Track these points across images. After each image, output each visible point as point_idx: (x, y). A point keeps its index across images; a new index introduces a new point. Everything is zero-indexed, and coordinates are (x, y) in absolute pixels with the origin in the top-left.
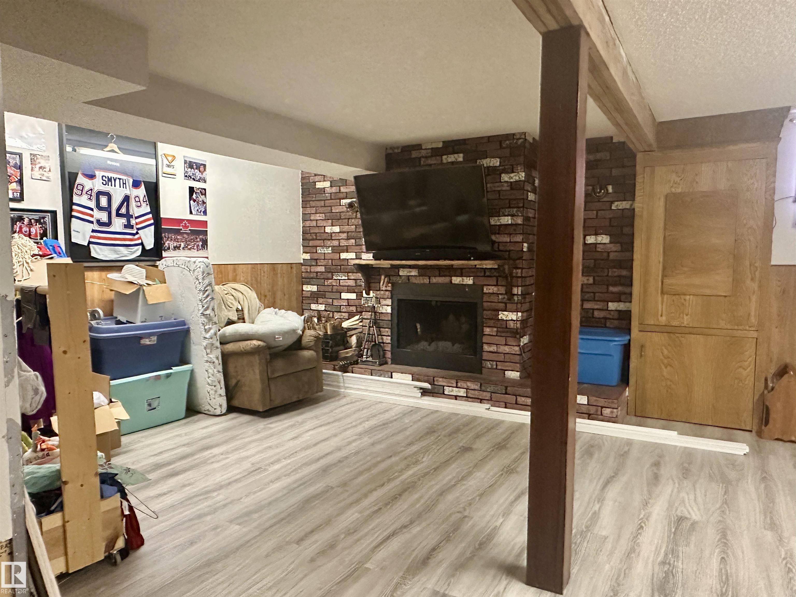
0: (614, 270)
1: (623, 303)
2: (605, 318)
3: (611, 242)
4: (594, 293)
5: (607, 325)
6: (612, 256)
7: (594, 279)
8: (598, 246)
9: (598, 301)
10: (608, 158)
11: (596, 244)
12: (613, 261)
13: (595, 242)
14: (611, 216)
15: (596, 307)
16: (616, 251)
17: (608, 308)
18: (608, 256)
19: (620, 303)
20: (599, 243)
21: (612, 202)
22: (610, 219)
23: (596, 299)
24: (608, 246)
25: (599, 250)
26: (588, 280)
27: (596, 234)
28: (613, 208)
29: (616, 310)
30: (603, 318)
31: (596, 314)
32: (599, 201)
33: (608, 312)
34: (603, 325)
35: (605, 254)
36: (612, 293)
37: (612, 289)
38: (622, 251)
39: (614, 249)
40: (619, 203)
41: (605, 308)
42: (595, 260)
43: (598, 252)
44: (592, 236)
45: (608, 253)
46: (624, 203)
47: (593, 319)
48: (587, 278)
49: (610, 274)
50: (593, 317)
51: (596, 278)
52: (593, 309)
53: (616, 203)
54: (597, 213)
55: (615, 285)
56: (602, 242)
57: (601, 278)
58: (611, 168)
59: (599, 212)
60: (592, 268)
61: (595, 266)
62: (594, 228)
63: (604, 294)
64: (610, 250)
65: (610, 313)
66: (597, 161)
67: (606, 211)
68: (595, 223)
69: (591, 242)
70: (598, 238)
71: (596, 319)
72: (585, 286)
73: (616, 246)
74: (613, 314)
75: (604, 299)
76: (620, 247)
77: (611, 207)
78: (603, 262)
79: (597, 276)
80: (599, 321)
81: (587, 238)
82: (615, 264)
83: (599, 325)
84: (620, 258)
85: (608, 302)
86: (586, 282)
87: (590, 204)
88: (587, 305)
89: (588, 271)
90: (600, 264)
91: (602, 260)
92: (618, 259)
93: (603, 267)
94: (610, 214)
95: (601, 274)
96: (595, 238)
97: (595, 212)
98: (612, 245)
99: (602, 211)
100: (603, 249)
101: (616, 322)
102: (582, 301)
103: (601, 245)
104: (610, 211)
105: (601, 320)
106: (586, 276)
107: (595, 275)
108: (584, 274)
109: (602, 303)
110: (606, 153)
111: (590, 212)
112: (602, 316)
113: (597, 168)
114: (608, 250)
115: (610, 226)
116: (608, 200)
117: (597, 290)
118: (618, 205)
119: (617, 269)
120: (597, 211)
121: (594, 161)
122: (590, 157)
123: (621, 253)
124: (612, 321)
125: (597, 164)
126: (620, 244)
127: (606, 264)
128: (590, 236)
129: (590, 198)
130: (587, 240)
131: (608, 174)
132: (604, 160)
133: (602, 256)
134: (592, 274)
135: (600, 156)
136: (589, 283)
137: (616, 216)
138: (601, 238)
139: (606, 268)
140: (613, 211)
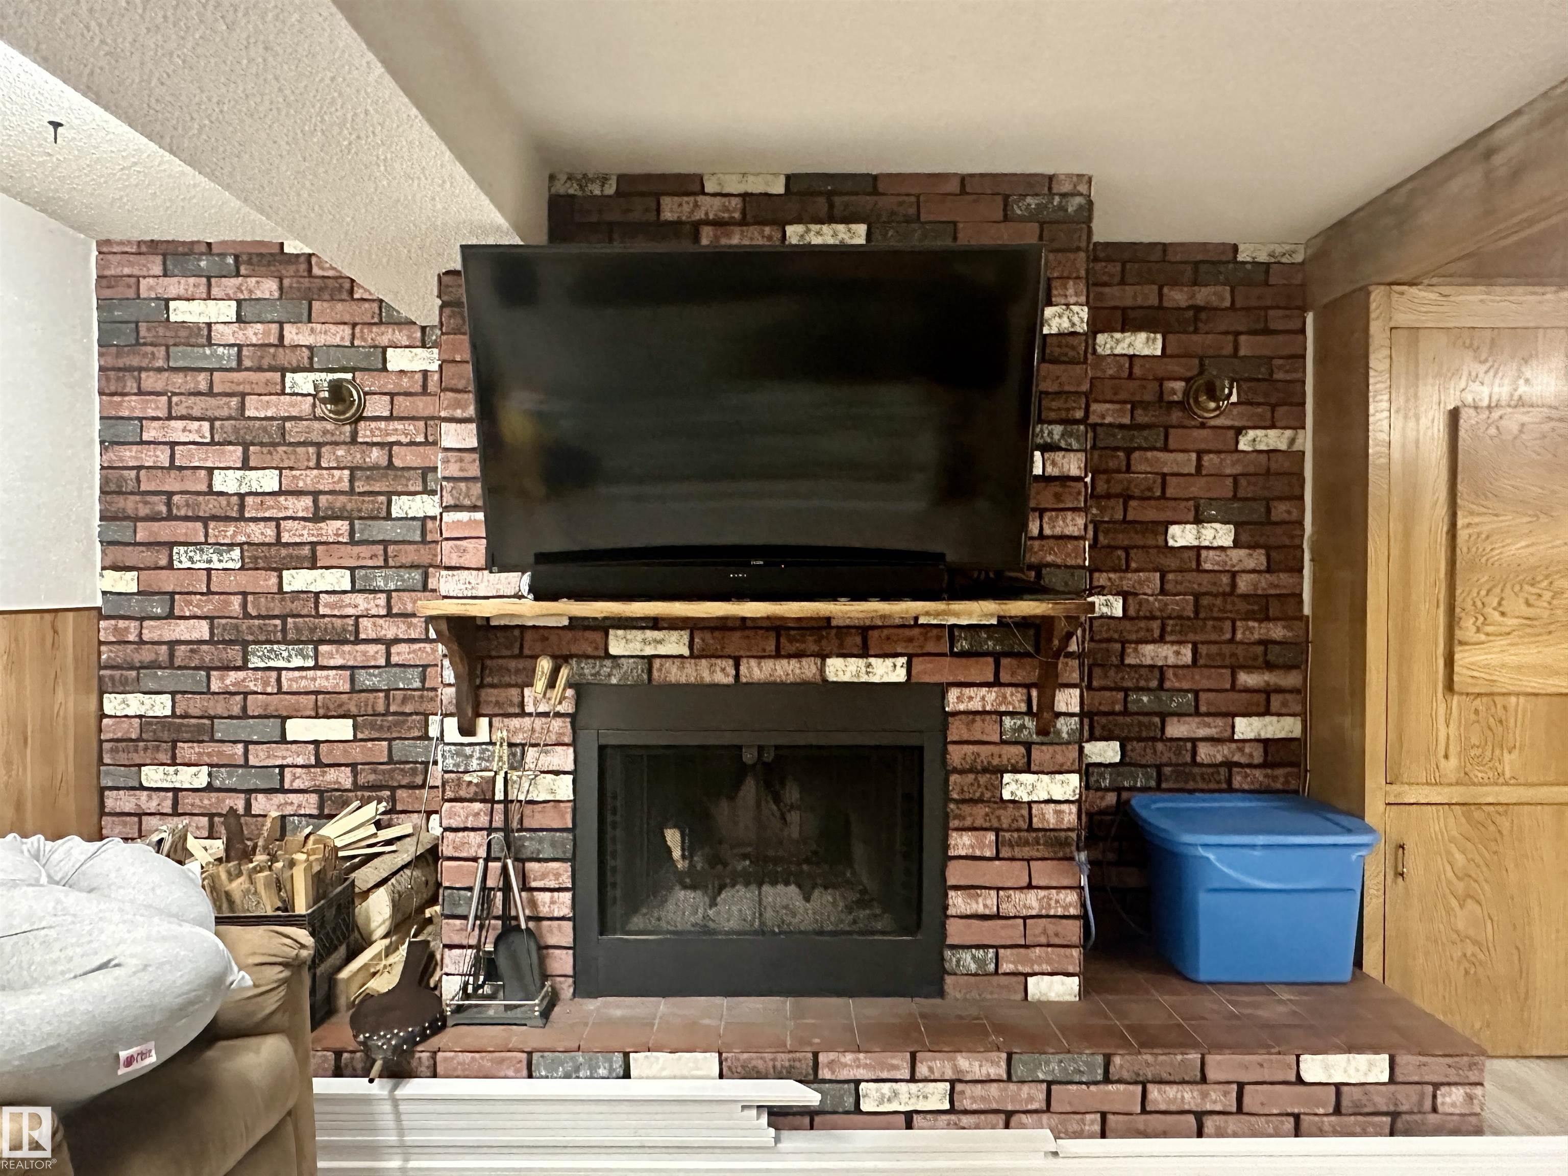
0: (1251, 624)
1: (1275, 719)
2: (1229, 765)
3: (1237, 544)
4: (1197, 693)
5: (1236, 785)
6: (1244, 584)
7: (1195, 652)
8: (1204, 553)
9: (1208, 714)
10: (1227, 303)
11: (1199, 549)
12: (1245, 597)
13: (1196, 543)
14: (1238, 469)
15: (1202, 732)
16: (1254, 571)
17: (1233, 733)
18: (1234, 585)
19: (1268, 719)
20: (1208, 548)
21: (1239, 431)
22: (1235, 478)
23: (1203, 709)
24: (1232, 554)
25: (1207, 566)
26: (1177, 653)
27: (1198, 520)
28: (1242, 446)
29: (1256, 740)
30: (1222, 764)
31: (1205, 753)
32: (1203, 426)
33: (1234, 746)
34: (1226, 787)
35: (1225, 579)
36: (1247, 690)
37: (1246, 679)
38: (1269, 570)
39: (1251, 564)
40: (1260, 433)
41: (1227, 734)
42: (1197, 595)
43: (1206, 571)
44: (1188, 526)
45: (1234, 575)
46: (1272, 433)
47: (1196, 770)
48: (1175, 648)
49: (1239, 636)
50: (1194, 763)
51: (1203, 649)
52: (1194, 741)
53: (1251, 433)
54: (1199, 459)
55: (1249, 668)
56: (1215, 544)
57: (1214, 649)
58: (1237, 334)
59: (1206, 458)
60: (1189, 618)
61: (1197, 613)
62: (1191, 503)
63: (1224, 695)
64: (1236, 569)
65: (1241, 750)
66: (1198, 309)
67: (1223, 456)
68: (1197, 488)
69: (1181, 543)
70: (1203, 531)
71: (1204, 769)
72: (1170, 673)
73: (1251, 555)
74: (1247, 750)
75: (1224, 710)
76: (1263, 559)
77: (1237, 443)
78: (1219, 601)
79: (1203, 643)
80: (1213, 774)
81: (1174, 530)
82: (1250, 607)
83: (1213, 786)
84: (1264, 589)
85: (1234, 715)
86: (1172, 660)
87: (1180, 431)
88: (1176, 729)
89: (1178, 628)
90: (1211, 608)
91: (1216, 596)
92: (1260, 592)
93: (1221, 615)
94: (1234, 464)
95: (1214, 637)
96: (1195, 532)
97: (1194, 456)
98: (1243, 552)
99: (1211, 456)
100: (1218, 564)
101: (1258, 773)
102: (1164, 716)
103: (1211, 553)
104: (1235, 456)
105: (1219, 773)
106: (1173, 643)
107: (1198, 638)
108: (1168, 638)
109: (1219, 722)
110: (1219, 288)
111: (1180, 457)
112: (1219, 758)
113: (1196, 331)
114: (1234, 566)
115: (1235, 497)
116: (1228, 423)
117: (1205, 684)
118: (1254, 440)
119: (1255, 620)
120: (1200, 454)
121: (1189, 308)
122: (1177, 297)
123: (1267, 576)
124: (1248, 771)
125: (1196, 319)
126: (1263, 551)
127: (1229, 607)
128: (1182, 526)
129: (1180, 414)
130: (1173, 537)
131: (1228, 350)
132: (1216, 309)
133: (1215, 584)
134: (1191, 637)
135: (1204, 295)
136: (1180, 663)
137: (1252, 469)
138: (1213, 531)
139: (1227, 618)
140: (1242, 455)
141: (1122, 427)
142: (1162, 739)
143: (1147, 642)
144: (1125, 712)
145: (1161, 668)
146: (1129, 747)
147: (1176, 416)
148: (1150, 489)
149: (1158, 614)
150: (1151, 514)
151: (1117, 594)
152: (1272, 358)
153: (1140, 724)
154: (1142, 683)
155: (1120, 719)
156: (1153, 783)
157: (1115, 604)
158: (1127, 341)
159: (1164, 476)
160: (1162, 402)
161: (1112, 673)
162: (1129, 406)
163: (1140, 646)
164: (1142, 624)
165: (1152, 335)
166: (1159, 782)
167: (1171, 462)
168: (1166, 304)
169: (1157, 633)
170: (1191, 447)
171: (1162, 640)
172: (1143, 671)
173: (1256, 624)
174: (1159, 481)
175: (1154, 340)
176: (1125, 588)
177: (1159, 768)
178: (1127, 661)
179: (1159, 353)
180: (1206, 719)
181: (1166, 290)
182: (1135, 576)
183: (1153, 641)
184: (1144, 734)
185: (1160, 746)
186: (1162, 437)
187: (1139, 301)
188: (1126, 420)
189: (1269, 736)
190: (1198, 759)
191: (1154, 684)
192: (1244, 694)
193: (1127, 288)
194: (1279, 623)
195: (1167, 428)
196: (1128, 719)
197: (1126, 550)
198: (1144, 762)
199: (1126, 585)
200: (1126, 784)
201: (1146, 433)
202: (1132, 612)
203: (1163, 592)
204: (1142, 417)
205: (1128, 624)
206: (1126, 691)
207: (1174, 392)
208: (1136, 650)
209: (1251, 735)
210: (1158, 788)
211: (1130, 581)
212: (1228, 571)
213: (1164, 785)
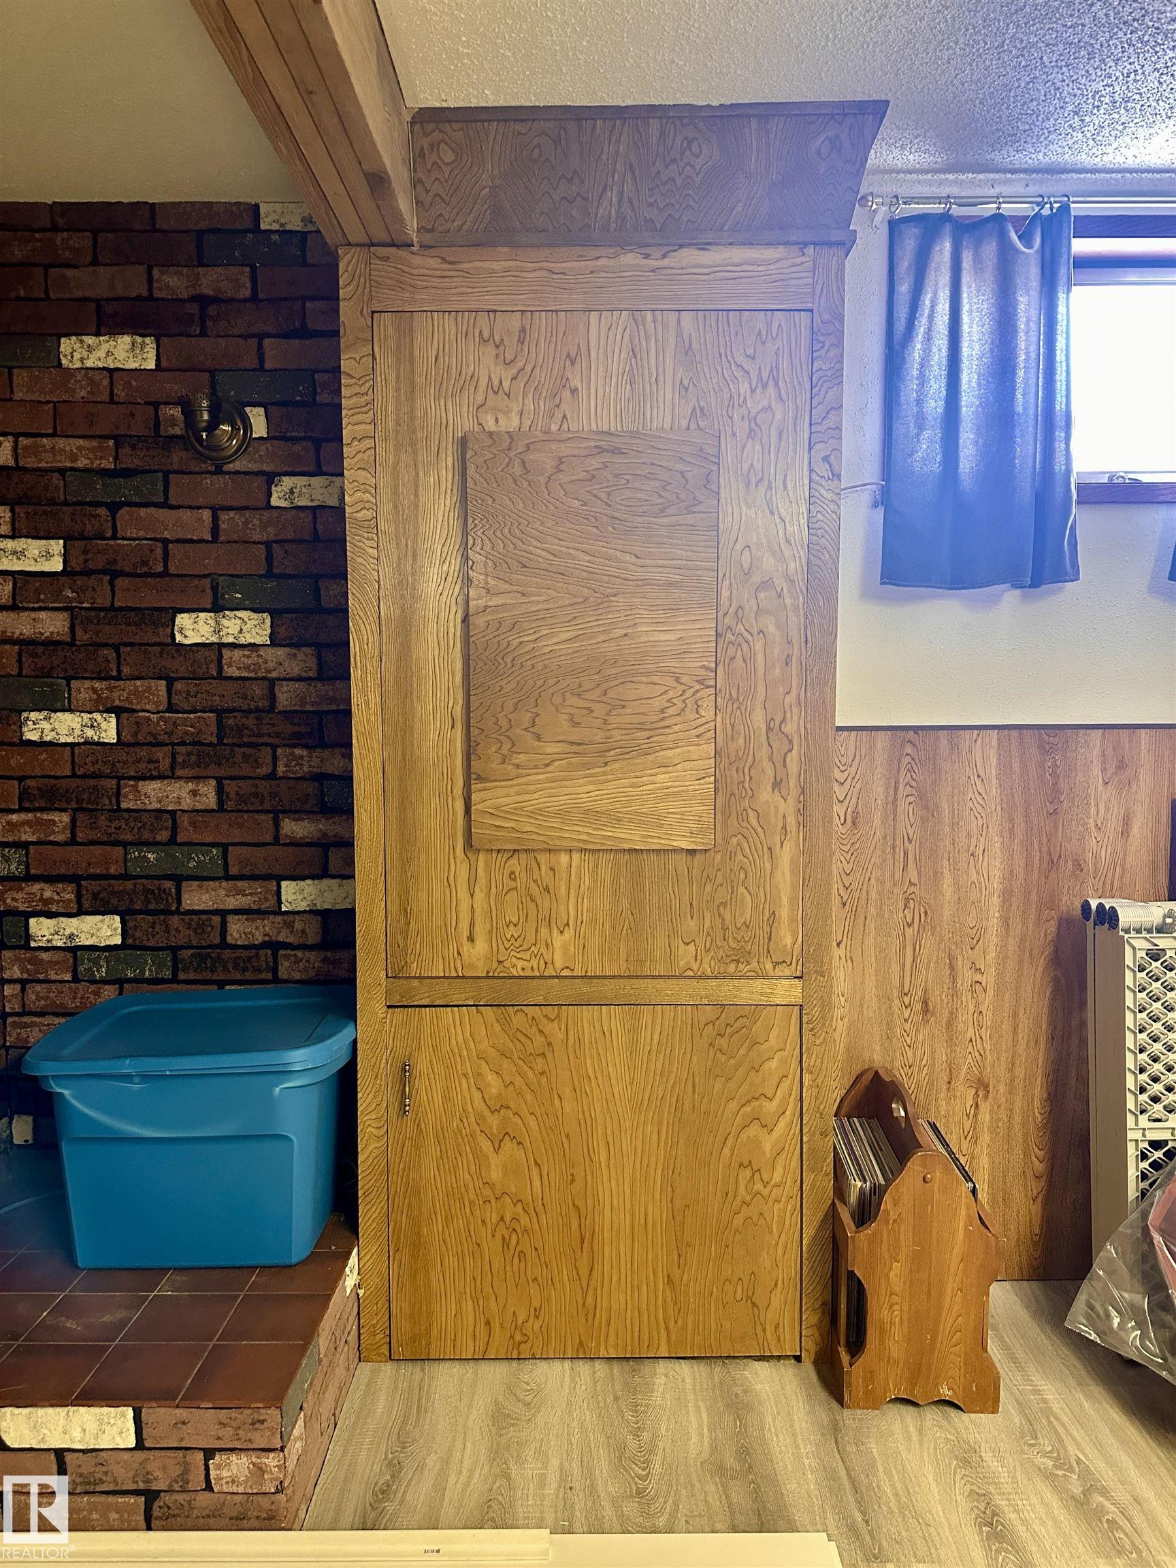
0: (298, 752)
1: (334, 883)
2: (274, 946)
3: (275, 641)
4: (224, 847)
5: (283, 974)
6: (286, 697)
7: (220, 791)
8: (226, 653)
9: (241, 877)
10: (246, 293)
11: (221, 646)
12: (288, 715)
13: (214, 639)
14: (270, 533)
15: (232, 903)
16: (298, 679)
17: (280, 902)
18: (272, 697)
19: (326, 882)
20: (233, 646)
21: (270, 479)
22: (268, 544)
23: (234, 870)
24: (269, 654)
25: (232, 671)
26: (194, 793)
27: (217, 607)
28: (275, 501)
29: (311, 911)
30: (264, 945)
31: (238, 930)
32: (219, 471)
33: (279, 919)
34: (269, 976)
35: (258, 690)
36: (295, 843)
37: (293, 828)
38: (320, 678)
39: (295, 669)
40: (300, 481)
41: (271, 903)
42: (220, 712)
43: (231, 678)
44: (203, 615)
45: (272, 683)
46: (317, 481)
47: (227, 954)
48: (191, 786)
49: (281, 769)
50: (224, 944)
51: (231, 787)
52: (223, 914)
53: (288, 482)
54: (215, 519)
55: (297, 813)
56: (242, 641)
57: (246, 787)
58: (261, 337)
59: (223, 516)
60: (210, 745)
61: (220, 736)
62: (207, 582)
63: (262, 850)
64: (274, 675)
65: (290, 925)
66: (203, 300)
67: (248, 514)
68: (211, 561)
69: (193, 638)
70: (225, 622)
71: (238, 953)
72: (184, 821)
73: (295, 655)
74: (298, 925)
75: (264, 870)
76: (312, 663)
77: (270, 495)
78: (251, 722)
79: (231, 778)
80: (249, 959)
81: (183, 620)
82: (297, 729)
83: (249, 976)
84: (313, 704)
85: (280, 879)
86: (187, 803)
87: (185, 479)
88: (197, 898)
89: (193, 758)
90: (240, 729)
91: (248, 712)
92: (309, 708)
93: (253, 739)
94: (264, 526)
95: (246, 770)
96: (212, 622)
97: (206, 515)
98: (281, 652)
99: (232, 514)
100: (247, 668)
101: (311, 955)
102: (179, 879)
103: (237, 654)
104: (266, 514)
105: (257, 956)
106: (188, 779)
107: (221, 773)
108: (179, 773)
109: (257, 887)
110: (234, 270)
111: (186, 515)
112: (259, 938)
113: (203, 334)
114: (270, 671)
115: (270, 574)
116: (253, 467)
117: (236, 835)
118: (292, 492)
119: (305, 746)
120: (215, 511)
121: (193, 299)
122: (173, 283)
123: (319, 685)
124: (299, 954)
125: (203, 318)
126: (309, 650)
127: (264, 730)
128: (194, 615)
129: (184, 454)
130: (181, 632)
131: (250, 361)
132: (233, 300)
133: (245, 697)
134: (213, 770)
135: (211, 280)
136: (199, 807)
137: (290, 535)
138: (238, 622)
139: (266, 744)
140: (275, 513)
141: (104, 473)
142: (177, 912)
143: (152, 778)
144: (125, 876)
145: (173, 813)
146: (131, 924)
147: (177, 457)
148: (145, 563)
149: (163, 738)
150: (148, 597)
151: (108, 711)
152: (315, 372)
153: (146, 891)
154: (147, 835)
155: (117, 885)
156: (167, 974)
157: (104, 725)
158: (105, 347)
159: (165, 542)
160: (158, 438)
161: (103, 820)
162: (111, 442)
163: (141, 783)
164: (143, 753)
165: (139, 339)
166: (175, 971)
167: (170, 523)
168: (157, 294)
169: (165, 765)
170: (201, 501)
171: (170, 776)
172: (145, 817)
173: (305, 753)
174: (159, 551)
175: (143, 344)
176: (117, 703)
177: (174, 950)
178: (124, 805)
179: (151, 365)
180: (239, 883)
181: (156, 272)
182: (130, 685)
183: (161, 777)
184: (151, 907)
185: (175, 921)
186: (160, 486)
187: (120, 291)
188: (108, 464)
189: (327, 906)
190: (229, 940)
191: (164, 836)
192: (290, 849)
193: (101, 269)
194: (337, 751)
195: (166, 474)
196: (129, 885)
197: (116, 647)
198: (152, 943)
199: (118, 699)
200: (130, 975)
201: (136, 481)
202: (127, 738)
203: (171, 708)
204: (130, 460)
205: (121, 754)
206: (124, 844)
207: (173, 421)
208: (135, 787)
209: (303, 906)
210: (174, 980)
211: (121, 693)
212: (264, 678)
213: (182, 976)
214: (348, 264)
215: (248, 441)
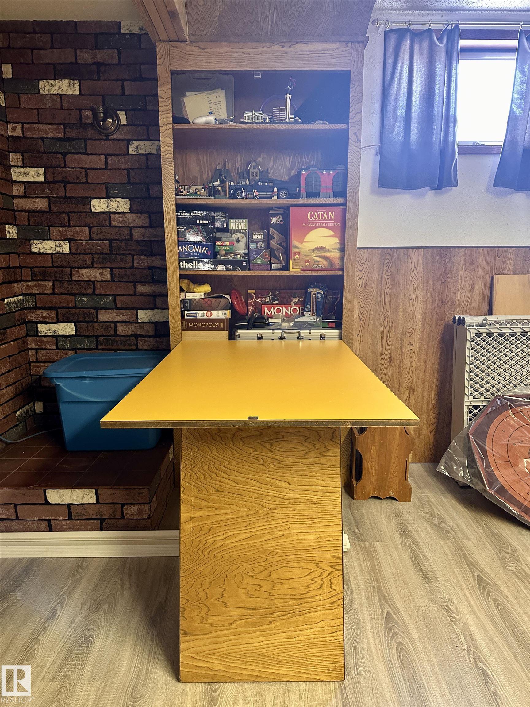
0: (142, 257)
1: (159, 311)
2: (136, 336)
3: (132, 211)
4: (115, 296)
5: (140, 347)
6: (137, 234)
7: (112, 273)
8: (112, 216)
9: (122, 308)
10: (116, 61)
11: (110, 213)
12: (138, 242)
13: (107, 210)
14: (129, 166)
15: (119, 318)
16: (142, 227)
17: (138, 318)
18: (131, 235)
19: (155, 310)
20: (115, 213)
21: (128, 142)
22: (128, 170)
23: (118, 305)
24: (129, 216)
25: (115, 224)
26: (102, 274)
27: (108, 197)
28: (130, 152)
29: (150, 322)
30: (132, 335)
31: (121, 329)
32: (107, 139)
33: (137, 325)
34: (134, 347)
35: (126, 231)
36: (142, 295)
37: (141, 288)
38: (151, 226)
39: (140, 222)
40: (141, 143)
41: (134, 319)
42: (111, 241)
43: (114, 226)
44: (102, 200)
45: (131, 228)
46: (148, 143)
47: (117, 339)
48: (100, 271)
49: (136, 264)
50: (116, 335)
51: (116, 271)
52: (115, 323)
53: (135, 143)
54: (106, 159)
55: (143, 283)
56: (119, 211)
57: (122, 272)
58: (123, 80)
59: (109, 158)
60: (107, 254)
61: (111, 251)
62: (104, 186)
63: (130, 297)
64: (132, 225)
65: (142, 328)
66: (98, 64)
67: (119, 157)
68: (105, 177)
69: (98, 210)
70: (111, 203)
71: (122, 338)
72: (98, 285)
73: (140, 217)
74: (145, 328)
75: (130, 306)
76: (147, 220)
77: (128, 149)
78: (123, 245)
79: (116, 268)
80: (127, 340)
81: (94, 202)
82: (141, 248)
83: (127, 347)
84: (148, 237)
85: (137, 309)
86: (99, 278)
87: (93, 142)
88: (104, 316)
89: (101, 260)
90: (119, 248)
91: (121, 241)
92: (146, 239)
93: (124, 252)
94: (126, 163)
95: (122, 265)
96: (106, 203)
97: (103, 157)
98: (135, 215)
99: (113, 157)
100: (121, 222)
101: (151, 340)
102: (97, 309)
103: (117, 216)
104: (127, 157)
105: (129, 339)
106: (99, 268)
107: (112, 266)
108: (95, 265)
109: (128, 312)
110: (112, 51)
111: (94, 158)
112: (130, 333)
113: (99, 79)
114: (130, 224)
115: (129, 183)
116: (121, 137)
117: (119, 291)
118: (137, 148)
119: (145, 255)
120: (106, 156)
121: (94, 63)
122: (85, 56)
123: (150, 229)
124: (146, 339)
125: (98, 72)
126: (146, 215)
127: (129, 248)
128: (99, 200)
129: (93, 131)
130: (94, 207)
131: (118, 91)
132: (110, 64)
133: (120, 234)
134: (109, 264)
135: (101, 55)
136: (104, 279)
137: (136, 166)
138: (117, 203)
139: (130, 254)
140: (131, 157)
141: (60, 139)
142: (97, 322)
143: (85, 268)
144: (76, 307)
145: (93, 282)
146: (79, 327)
147: (90, 133)
148: (78, 178)
149: (88, 251)
150: (80, 192)
151: (65, 240)
152: (146, 96)
153: (84, 314)
154: (83, 291)
155: (73, 311)
156: (94, 346)
157: (64, 246)
158: (58, 85)
159: (86, 169)
160: (81, 125)
161: (65, 284)
162: (62, 126)
163: (80, 270)
164: (80, 257)
165: (72, 82)
166: (97, 346)
167: (88, 161)
168: (79, 61)
169: (89, 262)
170: (100, 152)
171: (91, 267)
172: (82, 283)
173: (145, 258)
174: (84, 173)
175: (74, 84)
176: (69, 237)
177: (96, 337)
178: (74, 279)
179: (78, 93)
180: (121, 311)
181: (78, 52)
182: (74, 229)
183: (88, 267)
184: (87, 319)
185: (96, 325)
186: (83, 145)
187: (63, 61)
188: (61, 136)
189: (157, 320)
190: (118, 333)
191: (90, 291)
192: (141, 297)
193: (55, 50)
194: (158, 257)
195: (86, 140)
196: (77, 311)
197: (68, 214)
198: (87, 334)
199: (69, 235)
200: (79, 347)
201: (73, 143)
202: (74, 251)
203: (91, 239)
204: (70, 134)
205: (71, 258)
206: (74, 295)
207: (88, 117)
208: (78, 271)
209: (147, 320)
210: (97, 349)
211: (71, 232)
212: (128, 227)
213: (100, 347)
214: (161, 49)
215: (119, 126)
